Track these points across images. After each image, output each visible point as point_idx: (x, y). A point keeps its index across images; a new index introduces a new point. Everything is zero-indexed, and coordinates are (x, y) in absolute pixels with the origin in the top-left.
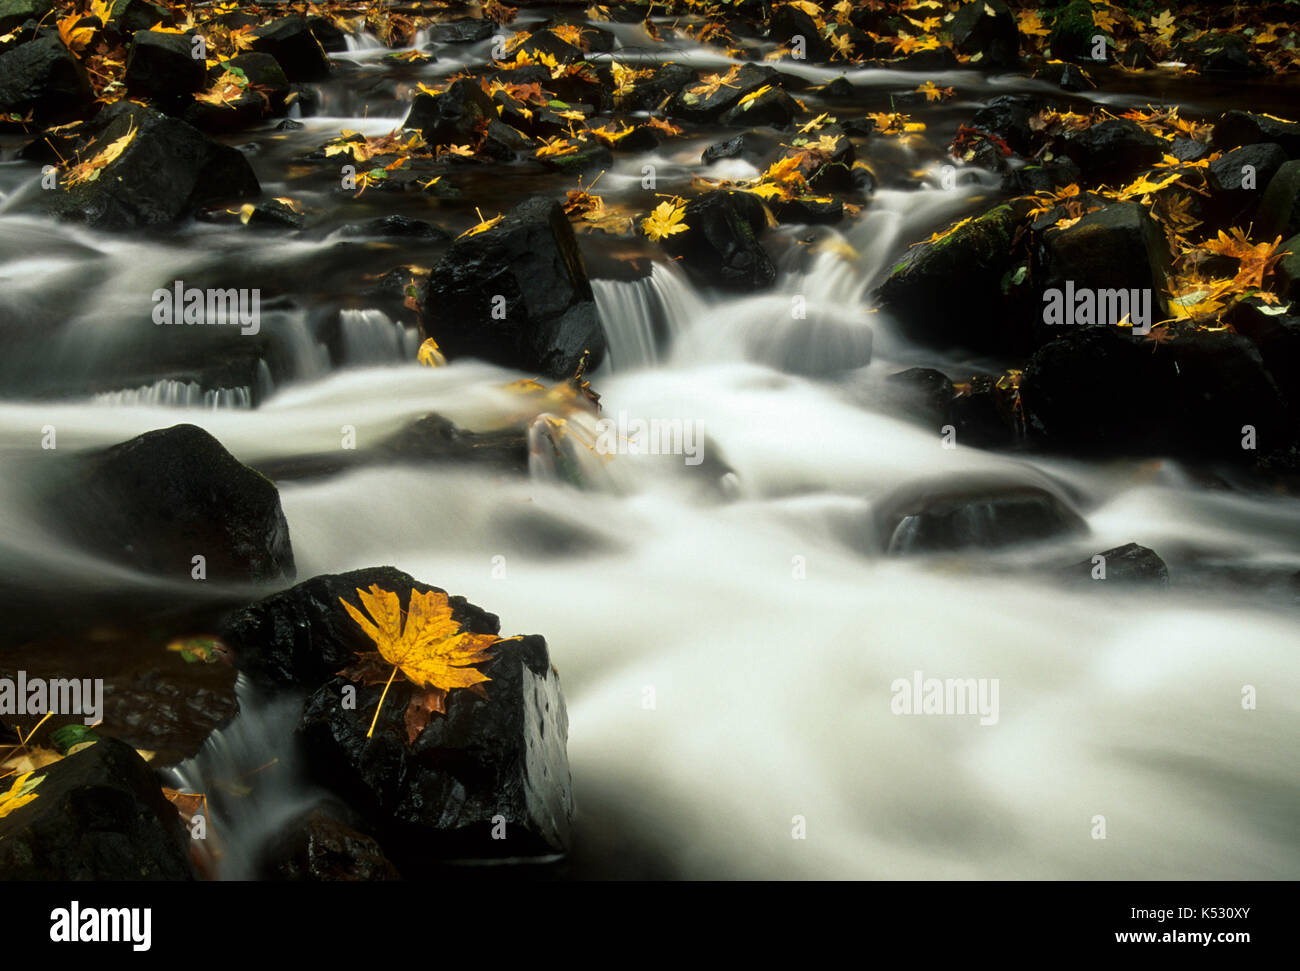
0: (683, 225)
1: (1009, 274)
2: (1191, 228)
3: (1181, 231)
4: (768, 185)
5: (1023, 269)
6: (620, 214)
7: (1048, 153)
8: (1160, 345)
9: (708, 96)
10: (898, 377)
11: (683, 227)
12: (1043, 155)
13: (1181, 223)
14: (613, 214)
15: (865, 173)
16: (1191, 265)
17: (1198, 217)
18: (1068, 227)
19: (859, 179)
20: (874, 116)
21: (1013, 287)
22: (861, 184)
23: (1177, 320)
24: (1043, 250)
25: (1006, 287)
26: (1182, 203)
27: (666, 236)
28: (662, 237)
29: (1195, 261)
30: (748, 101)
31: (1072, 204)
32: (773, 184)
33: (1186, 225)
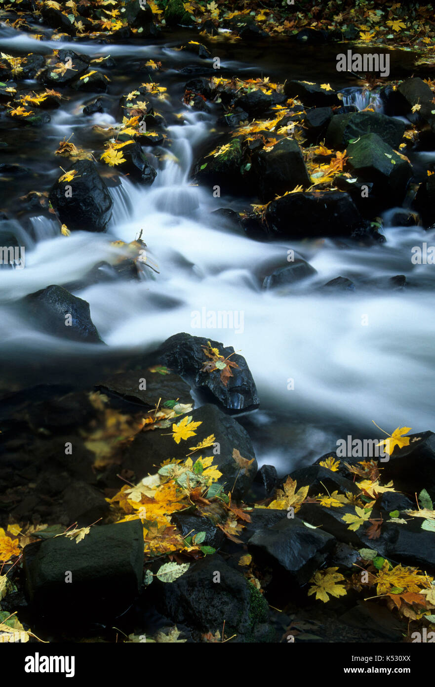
0: (123, 159)
1: (243, 166)
2: (303, 142)
3: (300, 143)
4: (129, 128)
5: (249, 165)
6: (84, 152)
7: (219, 98)
8: (320, 199)
9: (63, 75)
10: (215, 213)
11: (124, 160)
12: (217, 100)
13: (300, 140)
14: (81, 152)
15: (160, 118)
16: (310, 159)
17: (305, 137)
18: (270, 151)
19: (158, 120)
20: (144, 85)
21: (245, 171)
22: (160, 123)
23: (315, 184)
24: (260, 159)
25: (242, 171)
26: (299, 133)
27: (117, 164)
28: (115, 165)
29: (311, 158)
30: (86, 78)
31: (259, 135)
32: (131, 128)
33: (301, 141)
